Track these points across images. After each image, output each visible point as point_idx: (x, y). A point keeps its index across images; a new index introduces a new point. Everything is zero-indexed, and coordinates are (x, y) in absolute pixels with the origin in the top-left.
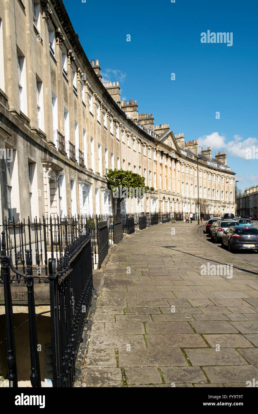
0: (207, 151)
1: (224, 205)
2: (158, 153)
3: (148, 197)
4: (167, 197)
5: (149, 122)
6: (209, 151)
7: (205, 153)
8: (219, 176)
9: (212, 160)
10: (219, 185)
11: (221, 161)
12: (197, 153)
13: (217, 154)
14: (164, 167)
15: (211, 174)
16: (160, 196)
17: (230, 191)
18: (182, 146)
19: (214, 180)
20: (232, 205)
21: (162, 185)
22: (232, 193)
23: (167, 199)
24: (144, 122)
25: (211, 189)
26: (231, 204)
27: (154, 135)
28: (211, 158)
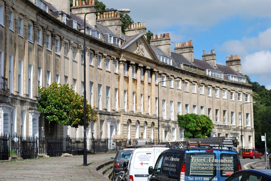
0: (210, 55)
1: (234, 132)
2: (121, 64)
3: (103, 119)
4: (134, 119)
5: (115, 23)
6: (212, 55)
7: (207, 58)
8: (226, 90)
9: (217, 67)
10: (227, 104)
11: (234, 68)
12: (192, 59)
13: (228, 59)
14: (131, 80)
15: (213, 88)
16: (123, 119)
17: (246, 112)
18: (167, 50)
19: (218, 97)
20: (249, 133)
21: (128, 104)
22: (249, 115)
23: (134, 123)
24: (109, 22)
25: (212, 109)
26: (248, 131)
27: (118, 40)
28: (216, 66)
